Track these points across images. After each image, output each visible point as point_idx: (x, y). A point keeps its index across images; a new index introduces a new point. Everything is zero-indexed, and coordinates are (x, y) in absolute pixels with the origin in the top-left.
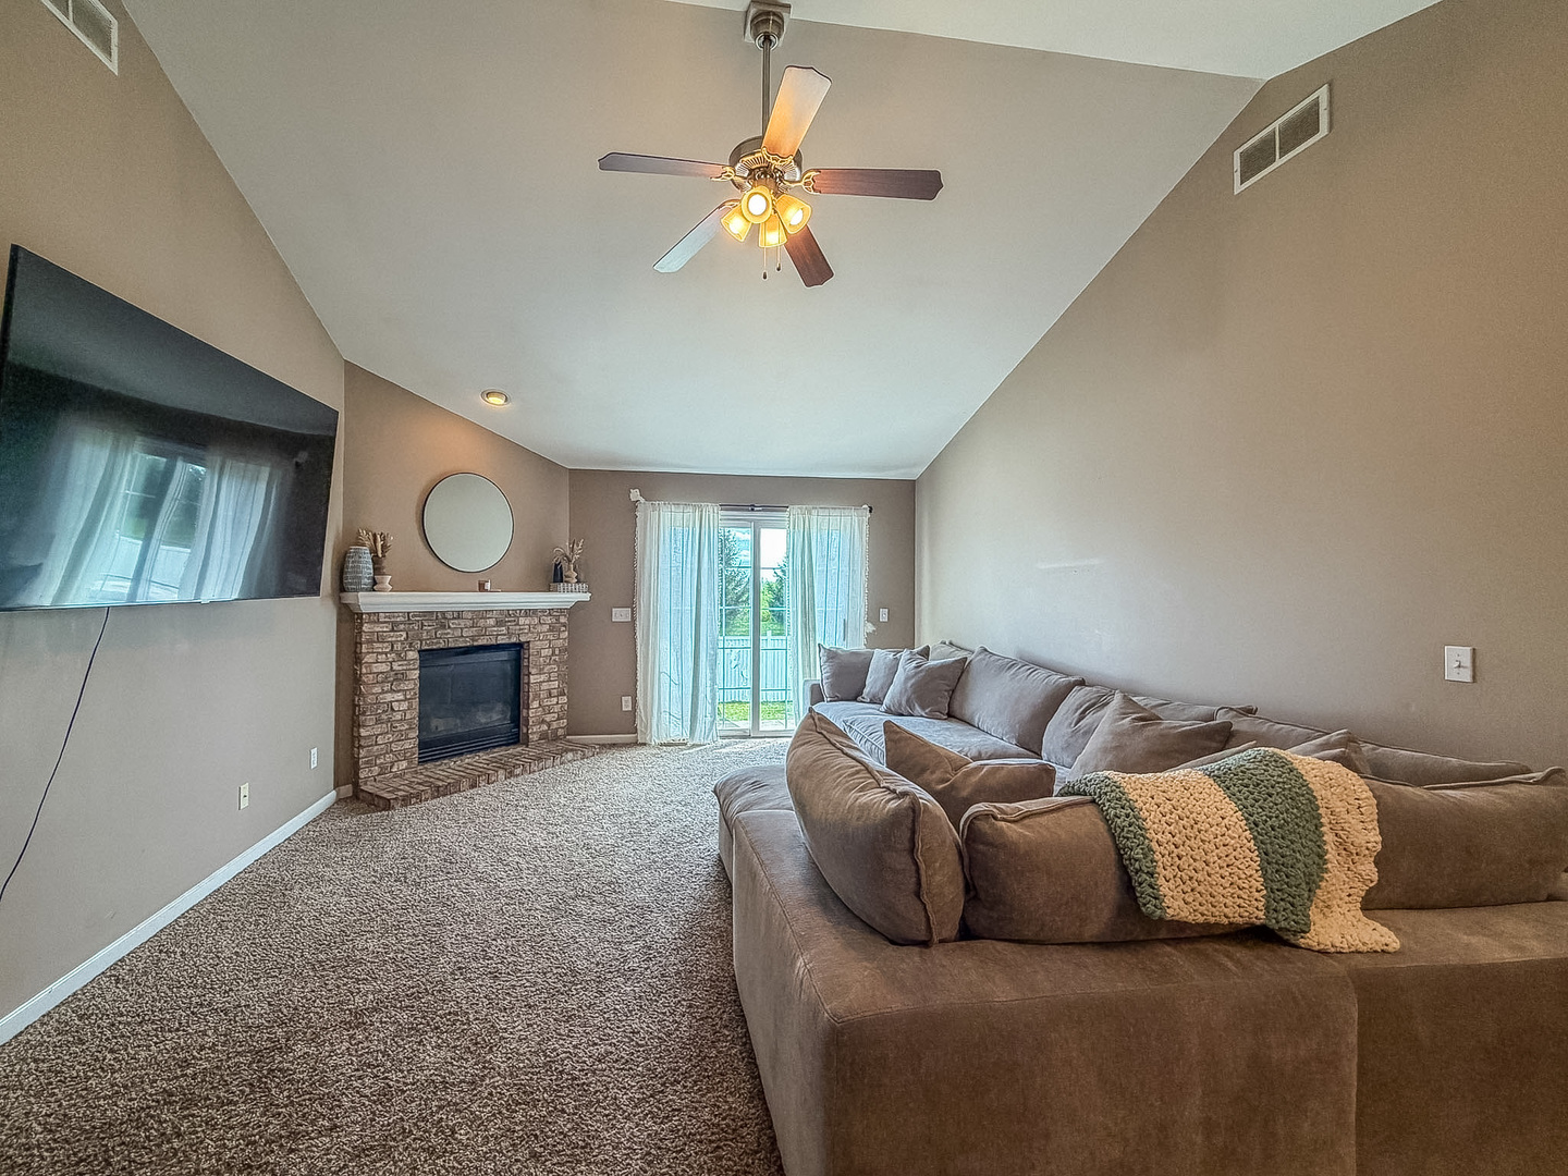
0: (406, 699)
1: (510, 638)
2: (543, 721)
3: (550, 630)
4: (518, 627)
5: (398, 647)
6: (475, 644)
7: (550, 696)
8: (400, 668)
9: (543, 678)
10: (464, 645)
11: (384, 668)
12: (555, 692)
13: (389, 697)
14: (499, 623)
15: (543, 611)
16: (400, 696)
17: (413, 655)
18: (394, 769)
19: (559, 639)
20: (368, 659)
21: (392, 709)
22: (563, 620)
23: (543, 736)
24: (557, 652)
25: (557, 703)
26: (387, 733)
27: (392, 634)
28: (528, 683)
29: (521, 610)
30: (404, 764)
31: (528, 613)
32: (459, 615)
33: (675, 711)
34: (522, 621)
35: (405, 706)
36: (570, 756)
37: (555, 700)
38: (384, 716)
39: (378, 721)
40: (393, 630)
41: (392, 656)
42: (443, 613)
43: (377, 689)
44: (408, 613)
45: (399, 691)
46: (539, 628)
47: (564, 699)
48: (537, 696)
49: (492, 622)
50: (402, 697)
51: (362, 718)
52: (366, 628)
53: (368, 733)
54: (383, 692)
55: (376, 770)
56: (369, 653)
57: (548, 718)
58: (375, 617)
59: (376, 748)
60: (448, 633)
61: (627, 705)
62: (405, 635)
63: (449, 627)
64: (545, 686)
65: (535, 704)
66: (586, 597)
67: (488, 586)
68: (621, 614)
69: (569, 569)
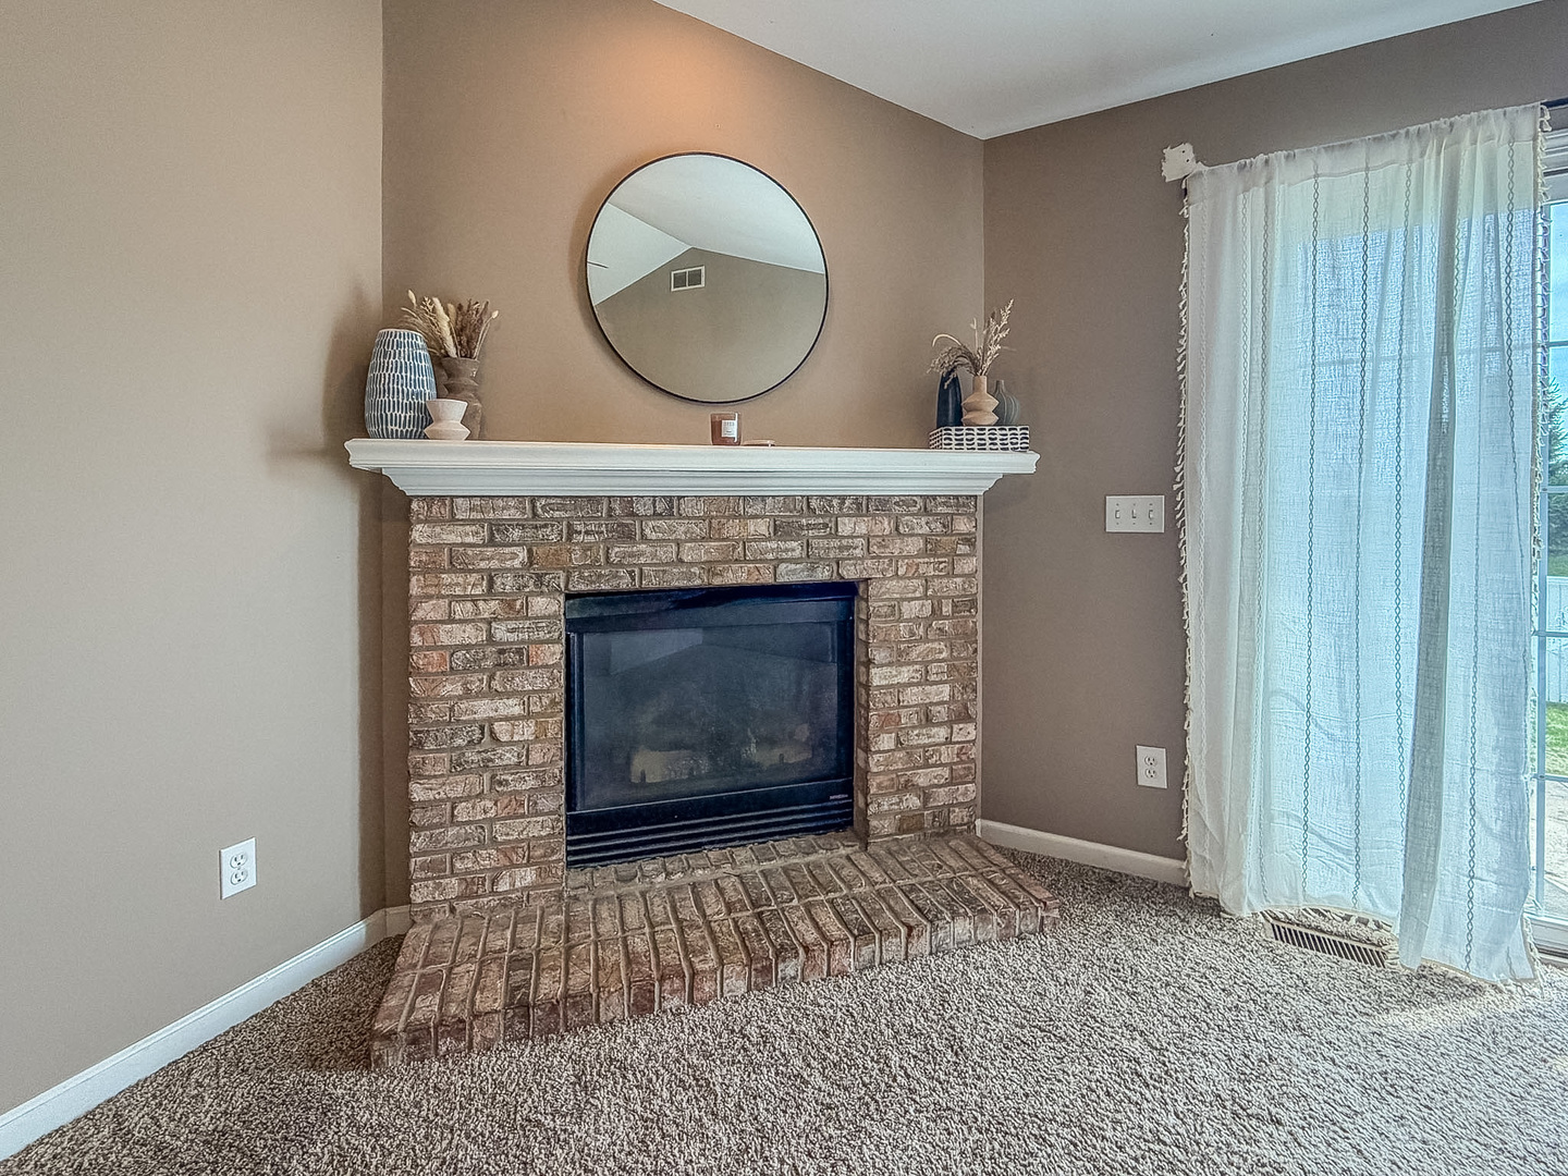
0: (528, 716)
1: (813, 569)
2: (908, 786)
3: (925, 553)
4: (835, 543)
5: (506, 583)
6: (717, 581)
7: (928, 720)
8: (513, 637)
9: (905, 674)
10: (683, 583)
11: (470, 634)
12: (941, 713)
13: (483, 709)
14: (780, 530)
15: (906, 501)
16: (513, 707)
17: (546, 605)
18: (503, 887)
19: (951, 575)
20: (425, 611)
21: (494, 737)
22: (963, 525)
23: (909, 823)
24: (947, 609)
25: (949, 741)
26: (480, 796)
27: (489, 551)
28: (867, 686)
29: (843, 499)
30: (528, 876)
31: (864, 506)
32: (670, 507)
34: (846, 525)
35: (527, 731)
37: (941, 733)
38: (471, 756)
39: (458, 767)
40: (491, 542)
41: (489, 608)
42: (628, 501)
43: (452, 688)
44: (533, 499)
45: (509, 695)
46: (896, 547)
47: (969, 732)
48: (890, 721)
49: (762, 527)
50: (517, 710)
51: (416, 757)
52: (419, 533)
53: (431, 795)
54: (468, 694)
55: (453, 886)
56: (430, 597)
57: (922, 778)
58: (443, 506)
59: (452, 831)
60: (642, 554)
61: (1150, 770)
62: (523, 554)
63: (644, 538)
64: (913, 696)
65: (886, 742)
66: (1026, 463)
67: (731, 429)
68: (1131, 514)
69: (976, 388)
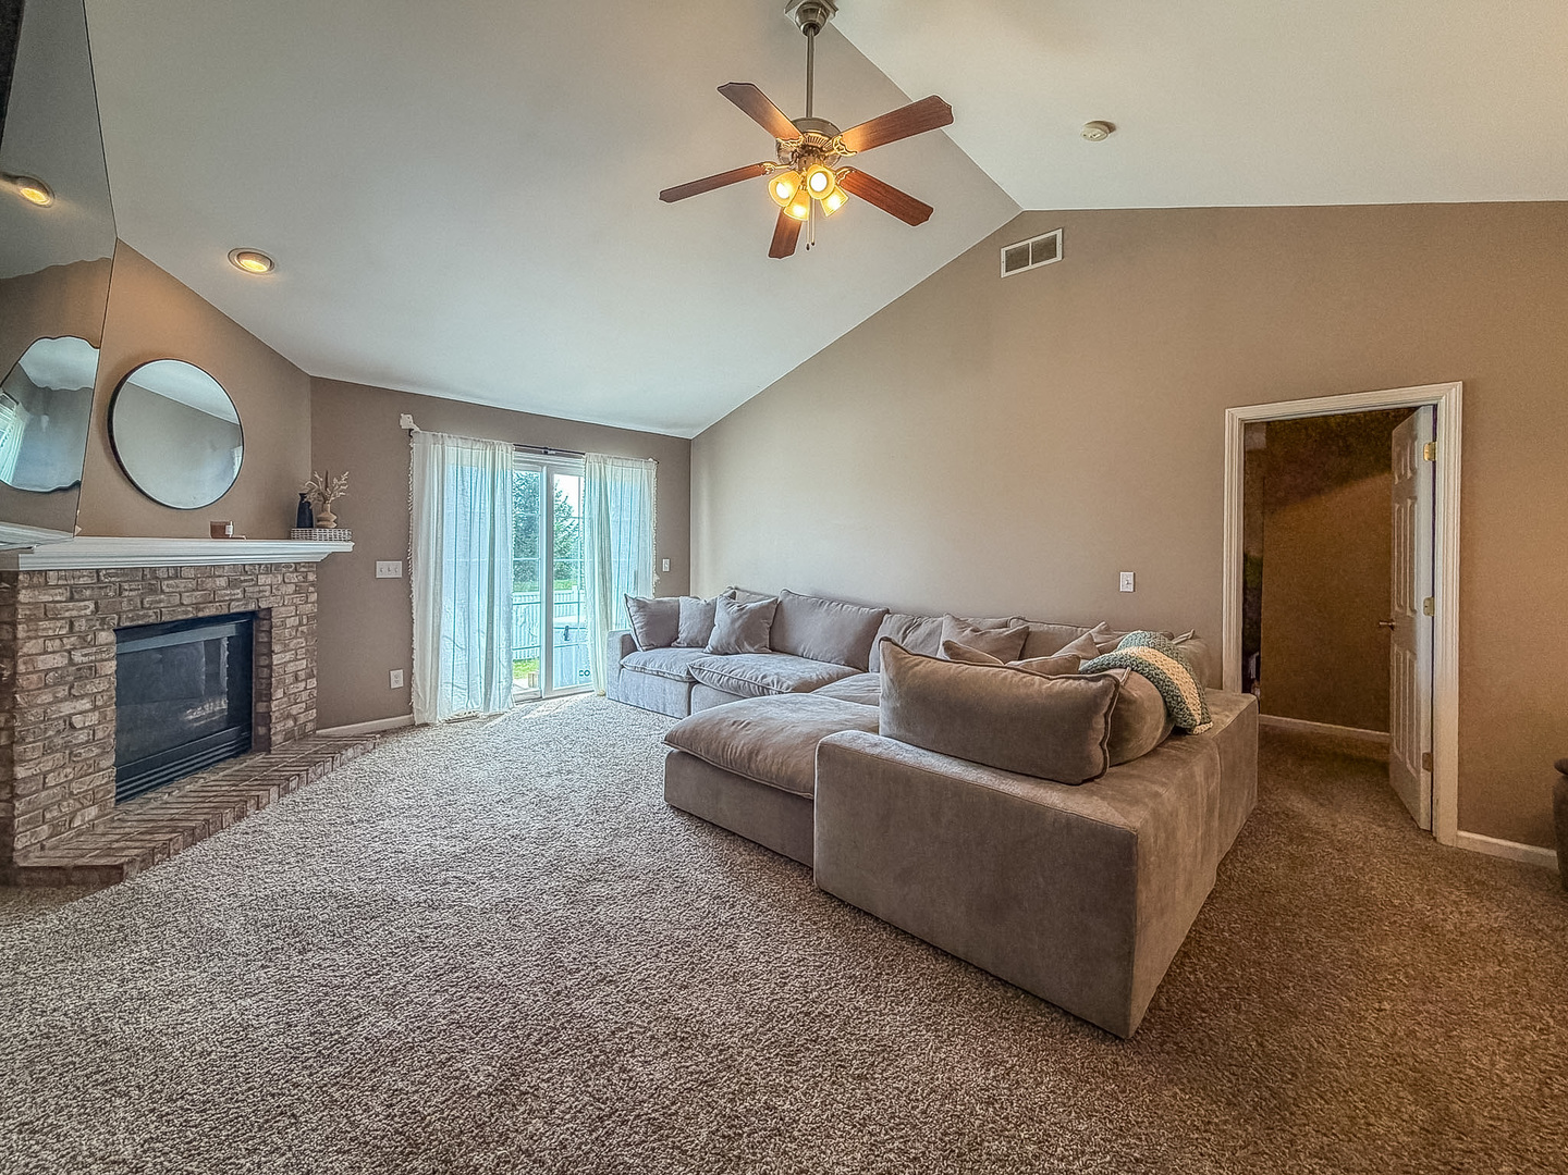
0: (95, 708)
1: (246, 604)
2: (289, 716)
3: (296, 592)
4: (257, 589)
5: (81, 625)
6: (201, 615)
7: (297, 679)
8: (85, 659)
9: (289, 656)
10: (184, 617)
11: (59, 661)
12: (302, 675)
13: (67, 708)
14: (232, 584)
15: (288, 566)
16: (85, 704)
17: (106, 637)
18: (77, 823)
19: (307, 602)
20: (30, 647)
21: (72, 727)
22: (311, 577)
23: (289, 735)
24: (305, 621)
25: (306, 689)
26: (63, 767)
27: (71, 605)
28: (270, 666)
29: (260, 565)
30: (93, 811)
31: (271, 568)
32: (177, 572)
33: (461, 681)
34: (262, 579)
35: (94, 718)
36: (350, 753)
37: (303, 685)
38: (59, 741)
39: (48, 750)
40: (71, 599)
41: (69, 642)
42: (153, 570)
43: (46, 698)
44: (98, 571)
45: (82, 697)
46: (284, 589)
47: (313, 683)
48: (281, 682)
49: (222, 582)
50: (88, 706)
51: (19, 749)
52: (24, 596)
53: (29, 773)
54: (57, 701)
55: (45, 830)
56: (30, 638)
57: (295, 710)
58: (40, 577)
59: (44, 794)
60: (160, 601)
61: (397, 679)
62: (92, 606)
63: (162, 591)
64: (291, 668)
65: (279, 694)
66: (348, 547)
67: (230, 530)
68: (388, 569)
69: (324, 510)
